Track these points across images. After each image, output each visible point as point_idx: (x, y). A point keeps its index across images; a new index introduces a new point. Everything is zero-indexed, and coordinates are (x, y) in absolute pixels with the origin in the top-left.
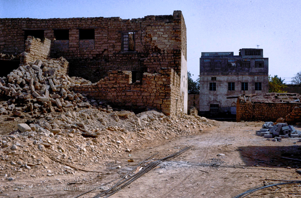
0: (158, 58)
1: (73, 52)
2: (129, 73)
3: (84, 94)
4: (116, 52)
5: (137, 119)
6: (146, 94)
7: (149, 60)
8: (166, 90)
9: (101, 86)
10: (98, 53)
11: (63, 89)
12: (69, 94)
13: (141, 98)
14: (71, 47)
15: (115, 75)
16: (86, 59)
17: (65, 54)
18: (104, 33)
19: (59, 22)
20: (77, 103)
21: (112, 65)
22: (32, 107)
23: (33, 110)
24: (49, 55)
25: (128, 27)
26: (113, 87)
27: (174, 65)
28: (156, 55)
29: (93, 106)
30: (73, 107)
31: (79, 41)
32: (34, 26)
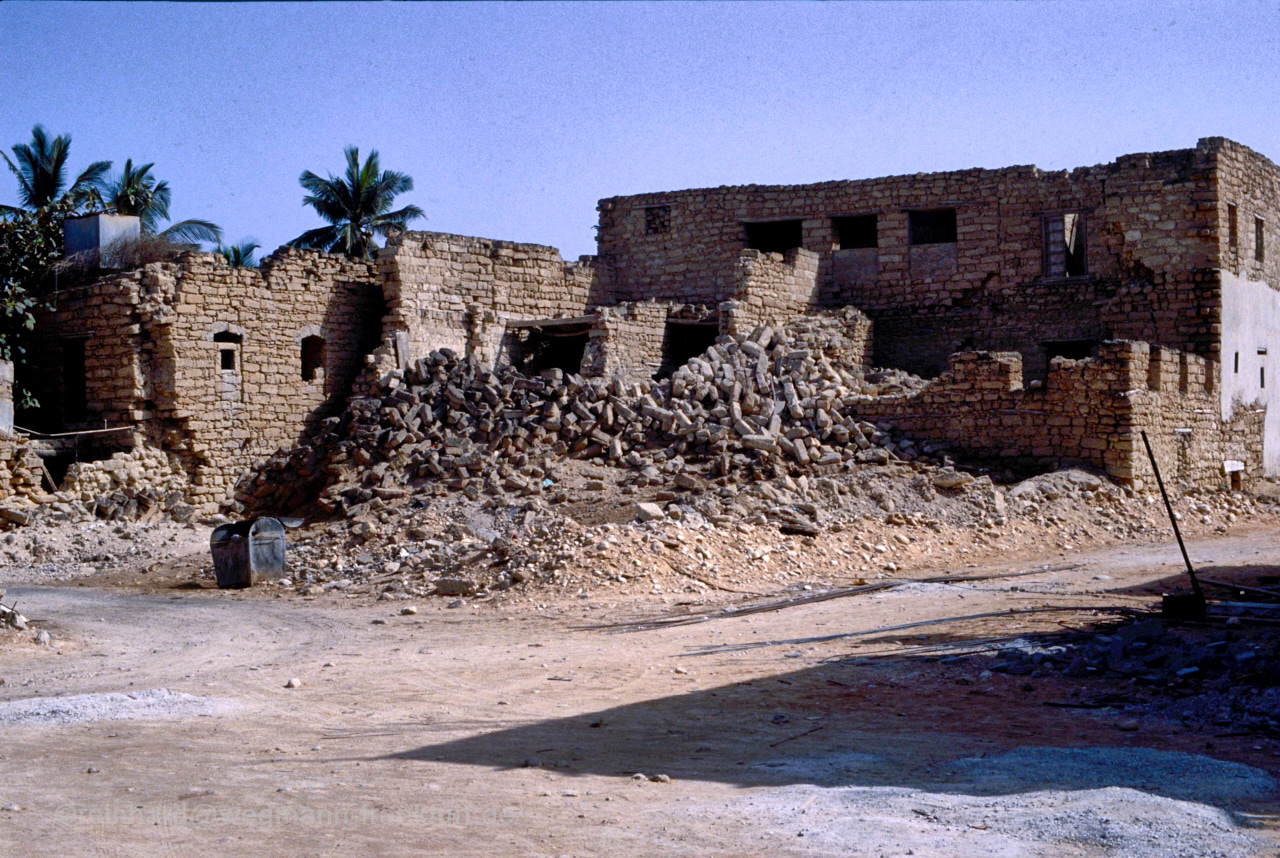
0: (1146, 299)
1: (890, 286)
2: (1012, 359)
3: (883, 425)
4: (1027, 280)
5: (992, 495)
6: (1058, 421)
7: (1116, 305)
8: (1116, 408)
9: (930, 400)
10: (968, 286)
11: (822, 412)
12: (837, 426)
13: (1046, 432)
14: (884, 271)
15: (971, 366)
16: (931, 307)
17: (867, 293)
18: (986, 220)
19: (847, 194)
20: (856, 452)
21: (1014, 322)
22: (727, 465)
23: (730, 472)
24: (815, 301)
25: (1063, 197)
26: (965, 403)
27: (1197, 321)
28: (1137, 289)
29: (901, 459)
30: (842, 464)
31: (909, 249)
32: (772, 209)
